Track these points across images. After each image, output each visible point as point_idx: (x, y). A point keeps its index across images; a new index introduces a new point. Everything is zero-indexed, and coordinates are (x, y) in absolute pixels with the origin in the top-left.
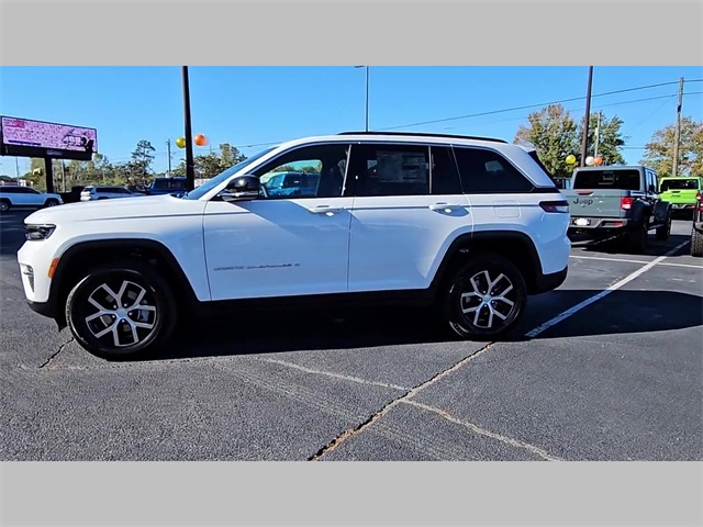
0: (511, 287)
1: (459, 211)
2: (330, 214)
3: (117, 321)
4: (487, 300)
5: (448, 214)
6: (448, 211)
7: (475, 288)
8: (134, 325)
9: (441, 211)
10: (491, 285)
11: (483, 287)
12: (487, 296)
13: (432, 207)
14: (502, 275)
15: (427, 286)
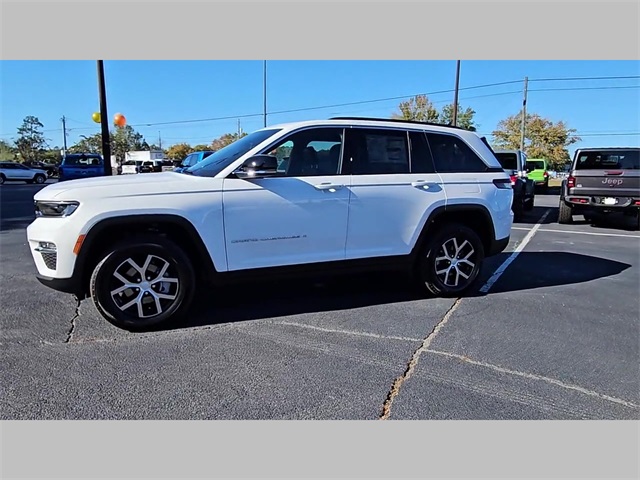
0: (473, 251)
1: (434, 187)
2: (333, 190)
3: (141, 294)
4: (455, 262)
5: (426, 190)
6: (426, 187)
7: (446, 253)
8: (157, 297)
9: (421, 187)
10: (458, 250)
11: (452, 252)
12: (454, 259)
13: (414, 184)
14: (466, 241)
15: (408, 252)
